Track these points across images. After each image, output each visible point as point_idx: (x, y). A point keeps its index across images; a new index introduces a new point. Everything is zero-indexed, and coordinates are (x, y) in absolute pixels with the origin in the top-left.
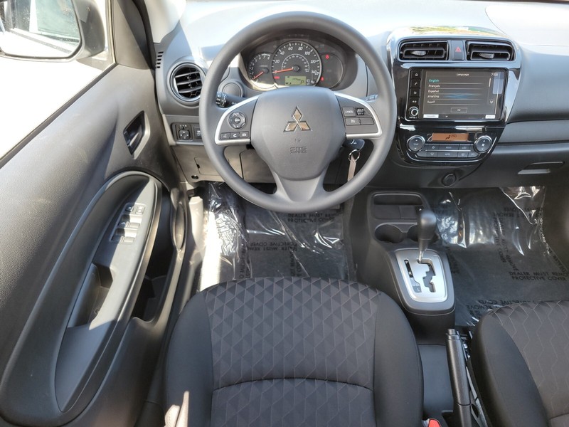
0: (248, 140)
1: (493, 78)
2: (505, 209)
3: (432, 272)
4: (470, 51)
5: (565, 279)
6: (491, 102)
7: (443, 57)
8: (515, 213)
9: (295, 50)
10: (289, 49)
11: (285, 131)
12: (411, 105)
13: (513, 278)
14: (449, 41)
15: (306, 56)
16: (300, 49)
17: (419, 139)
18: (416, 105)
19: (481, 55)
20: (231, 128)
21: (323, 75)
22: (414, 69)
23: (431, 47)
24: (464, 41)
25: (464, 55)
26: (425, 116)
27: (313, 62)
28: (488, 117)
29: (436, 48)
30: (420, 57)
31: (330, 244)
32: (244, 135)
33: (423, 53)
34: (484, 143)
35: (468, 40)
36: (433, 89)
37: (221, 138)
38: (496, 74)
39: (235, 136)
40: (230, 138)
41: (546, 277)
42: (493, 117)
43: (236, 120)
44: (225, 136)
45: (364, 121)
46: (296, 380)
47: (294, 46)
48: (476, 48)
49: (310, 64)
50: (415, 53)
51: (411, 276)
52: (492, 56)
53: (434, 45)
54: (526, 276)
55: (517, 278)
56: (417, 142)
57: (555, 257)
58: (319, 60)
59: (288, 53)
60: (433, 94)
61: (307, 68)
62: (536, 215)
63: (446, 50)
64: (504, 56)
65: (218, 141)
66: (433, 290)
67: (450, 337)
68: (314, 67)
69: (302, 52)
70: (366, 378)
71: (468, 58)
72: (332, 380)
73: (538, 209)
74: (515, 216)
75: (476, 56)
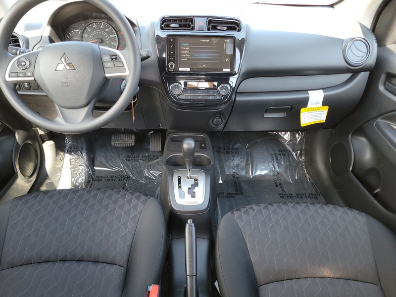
0: (33, 78)
1: (226, 43)
2: (279, 151)
3: (196, 184)
4: (209, 24)
5: (317, 198)
6: (227, 60)
7: (191, 28)
8: (286, 153)
9: (98, 28)
10: (94, 27)
11: (56, 70)
12: (169, 61)
13: (281, 197)
14: (195, 18)
15: (106, 32)
16: (101, 27)
17: (177, 86)
18: (173, 61)
19: (218, 28)
20: (19, 70)
21: (120, 45)
22: (169, 36)
23: (184, 22)
24: (206, 18)
25: (205, 27)
26: (181, 69)
27: (112, 36)
28: (225, 70)
29: (186, 22)
30: (174, 29)
31: (154, 176)
32: (29, 74)
33: (178, 26)
34: (224, 89)
35: (208, 17)
36: (185, 50)
37: (10, 76)
38: (228, 41)
39: (21, 75)
40: (18, 76)
41: (304, 197)
42: (228, 70)
43: (23, 64)
44: (14, 75)
45: (117, 64)
46: (67, 262)
47: (97, 25)
48: (213, 23)
49: (110, 38)
50: (172, 25)
51: (180, 187)
52: (225, 28)
53: (186, 20)
54: (290, 196)
55: (283, 198)
56: (177, 88)
57: (312, 183)
58: (116, 35)
59: (93, 29)
60: (185, 54)
61: (108, 40)
62: (301, 155)
63: (192, 24)
64: (234, 29)
65: (8, 79)
66: (193, 196)
67: (187, 225)
68: (113, 40)
69: (103, 29)
70: (122, 259)
71: (208, 29)
72: (96, 262)
73: (301, 151)
74: (287, 155)
75: (214, 28)
